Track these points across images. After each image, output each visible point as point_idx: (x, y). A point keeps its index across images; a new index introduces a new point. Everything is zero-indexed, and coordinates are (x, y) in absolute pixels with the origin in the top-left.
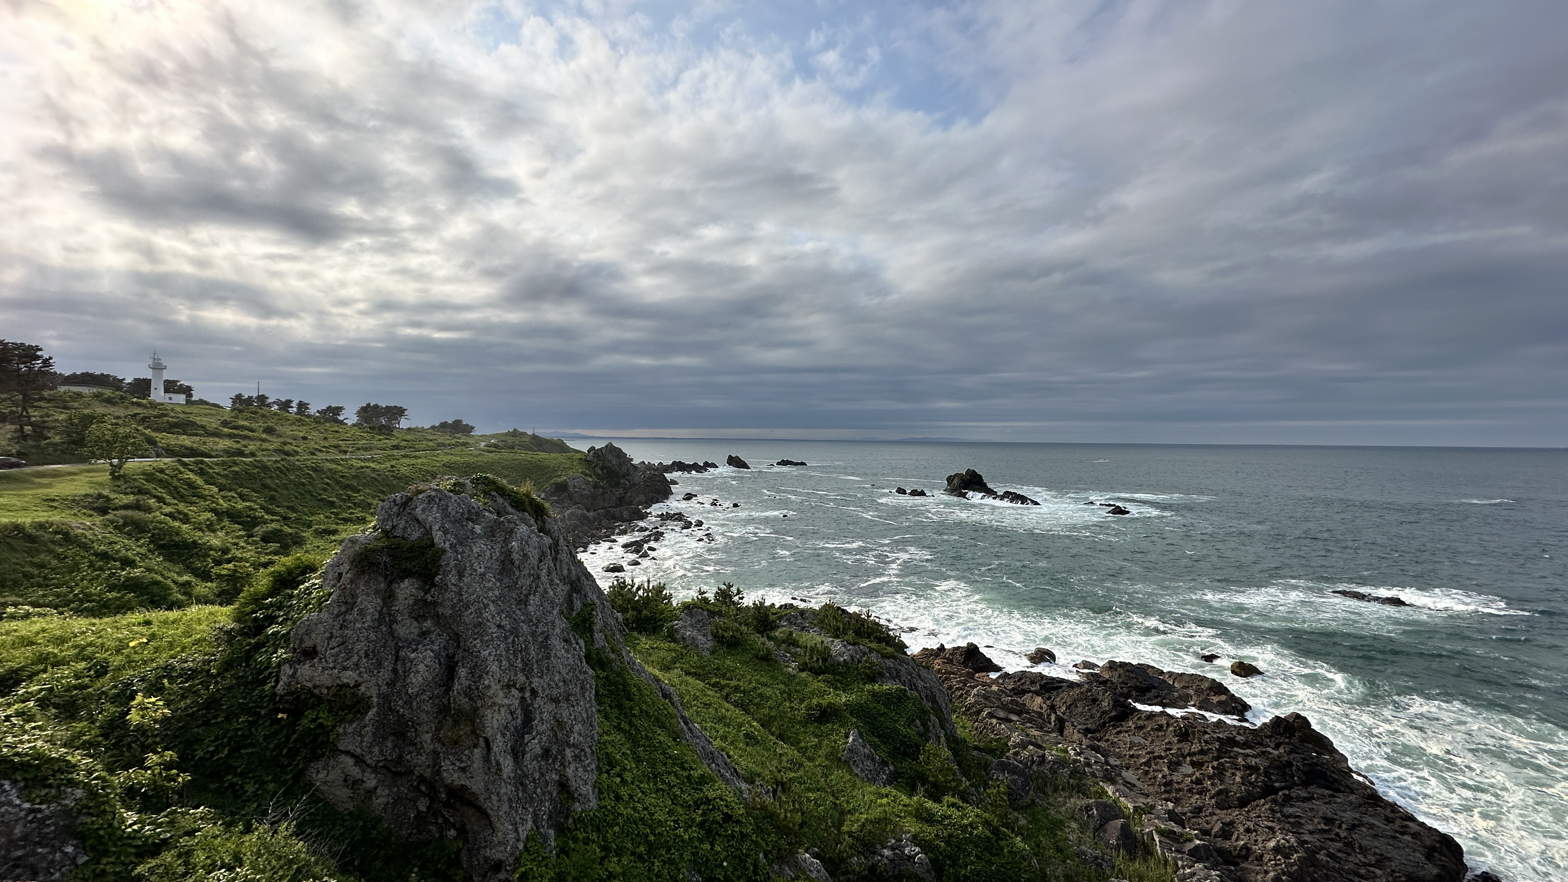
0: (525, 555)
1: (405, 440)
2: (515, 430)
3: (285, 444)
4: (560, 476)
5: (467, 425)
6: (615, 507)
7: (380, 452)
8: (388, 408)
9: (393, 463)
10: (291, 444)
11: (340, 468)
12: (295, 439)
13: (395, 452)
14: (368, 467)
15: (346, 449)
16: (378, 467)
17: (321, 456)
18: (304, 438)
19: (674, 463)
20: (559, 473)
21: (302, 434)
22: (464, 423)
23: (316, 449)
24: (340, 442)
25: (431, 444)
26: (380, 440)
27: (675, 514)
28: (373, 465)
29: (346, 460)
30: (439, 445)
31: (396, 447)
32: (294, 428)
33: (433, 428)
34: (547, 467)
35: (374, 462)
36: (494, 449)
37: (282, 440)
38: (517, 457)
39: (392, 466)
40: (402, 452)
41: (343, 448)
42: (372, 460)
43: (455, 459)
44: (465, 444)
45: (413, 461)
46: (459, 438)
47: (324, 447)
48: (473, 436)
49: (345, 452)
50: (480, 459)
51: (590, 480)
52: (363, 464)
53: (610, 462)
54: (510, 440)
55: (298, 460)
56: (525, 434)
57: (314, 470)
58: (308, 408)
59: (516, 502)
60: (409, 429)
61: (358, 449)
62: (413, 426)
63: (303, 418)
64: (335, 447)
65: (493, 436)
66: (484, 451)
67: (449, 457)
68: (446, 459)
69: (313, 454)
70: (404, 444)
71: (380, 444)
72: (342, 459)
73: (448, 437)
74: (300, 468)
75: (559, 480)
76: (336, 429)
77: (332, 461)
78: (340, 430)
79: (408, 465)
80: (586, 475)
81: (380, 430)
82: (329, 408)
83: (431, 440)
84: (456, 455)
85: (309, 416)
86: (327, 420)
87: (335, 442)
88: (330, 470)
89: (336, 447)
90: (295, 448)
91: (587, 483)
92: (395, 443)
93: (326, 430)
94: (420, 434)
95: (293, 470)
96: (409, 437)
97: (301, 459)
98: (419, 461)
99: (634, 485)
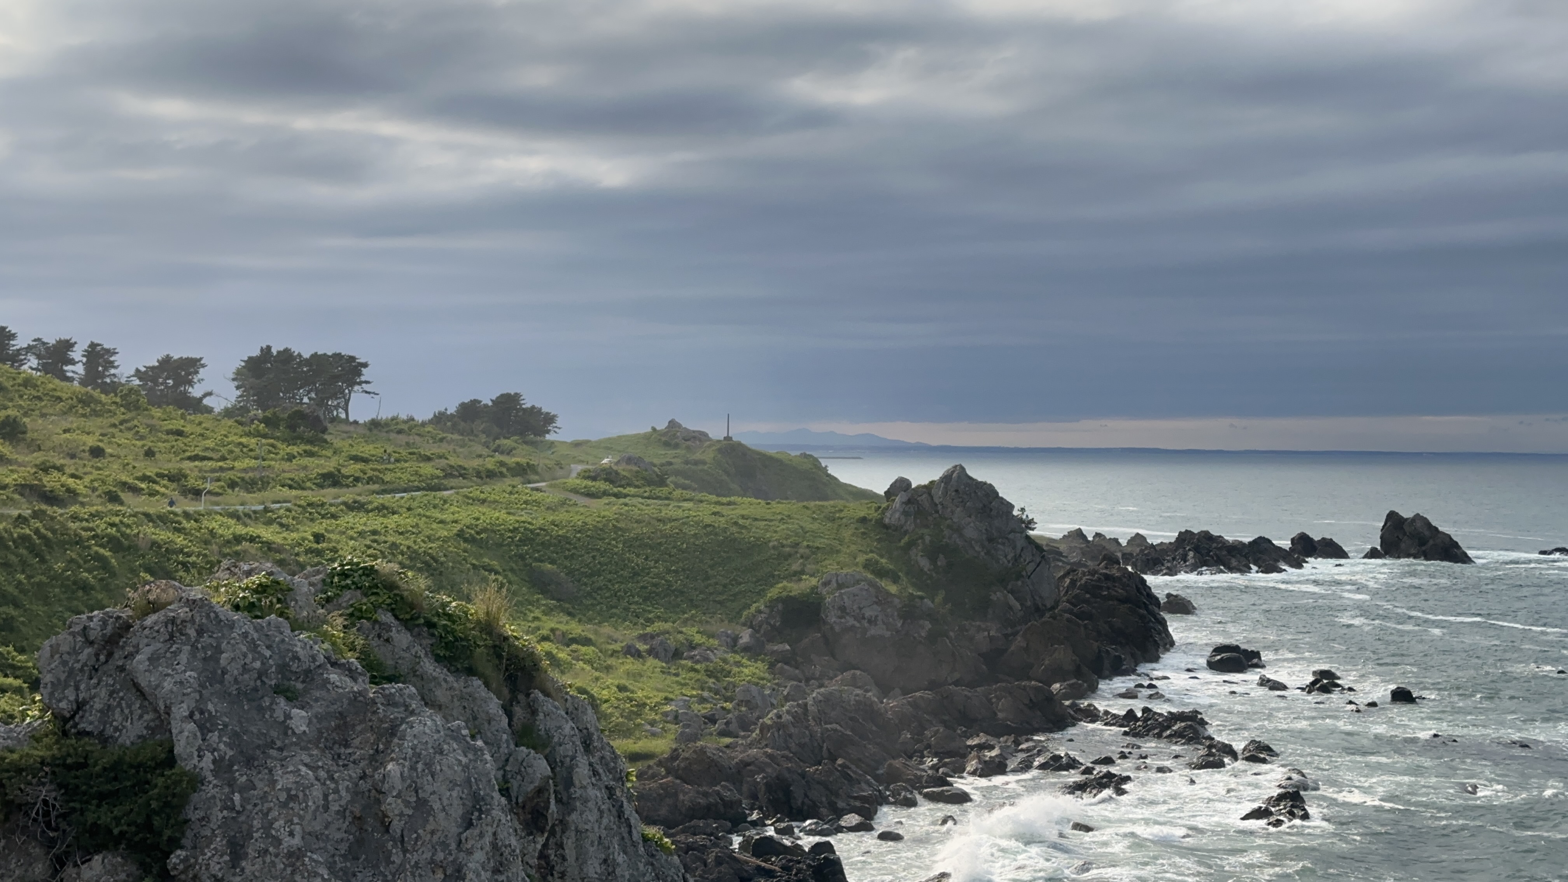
0: (422, 805)
1: (356, 459)
2: (672, 424)
3: (45, 468)
4: (797, 575)
5: (534, 412)
6: (971, 685)
7: (286, 492)
8: (317, 359)
9: (319, 527)
10: (60, 469)
11: (180, 540)
12: (73, 456)
13: (329, 495)
14: (252, 539)
15: (199, 484)
16: (278, 539)
17: (134, 503)
18: (97, 452)
19: (1185, 537)
20: (795, 567)
21: (91, 441)
22: (527, 405)
23: (124, 485)
24: (187, 465)
25: (427, 469)
26: (290, 458)
27: (1174, 718)
28: (267, 533)
29: (196, 517)
30: (450, 472)
31: (332, 479)
32: (72, 421)
33: (440, 419)
34: (759, 545)
35: (269, 522)
36: (602, 485)
37: (38, 457)
38: (670, 511)
39: (318, 538)
40: (348, 495)
41: (192, 482)
42: (265, 517)
43: (488, 515)
44: (523, 471)
45: (376, 522)
46: (509, 452)
47: (144, 478)
48: (552, 443)
49: (197, 493)
50: (561, 516)
51: (893, 589)
52: (241, 530)
53: (958, 530)
54: (657, 456)
55: (75, 518)
56: (700, 437)
57: (115, 544)
58: (111, 364)
59: (448, 646)
60: (375, 424)
61: (232, 485)
62: (385, 415)
63: (96, 393)
64: (172, 478)
65: (608, 446)
66: (575, 491)
67: (477, 510)
68: (465, 515)
69: (113, 498)
70: (353, 469)
71: (290, 471)
72: (187, 515)
73: (479, 449)
74: (78, 541)
75: (796, 588)
76: (177, 424)
77: (161, 520)
78: (188, 429)
79: (361, 534)
80: (881, 573)
81: (292, 427)
82: (166, 362)
83: (428, 459)
84: (495, 504)
85: (112, 388)
86: (158, 401)
87: (172, 465)
88: (155, 545)
89: (175, 478)
90: (71, 482)
91: (882, 599)
92: (329, 465)
93: (152, 429)
94: (403, 438)
95: (62, 544)
96: (367, 449)
97: (84, 512)
98: (392, 521)
99: (1039, 610)
